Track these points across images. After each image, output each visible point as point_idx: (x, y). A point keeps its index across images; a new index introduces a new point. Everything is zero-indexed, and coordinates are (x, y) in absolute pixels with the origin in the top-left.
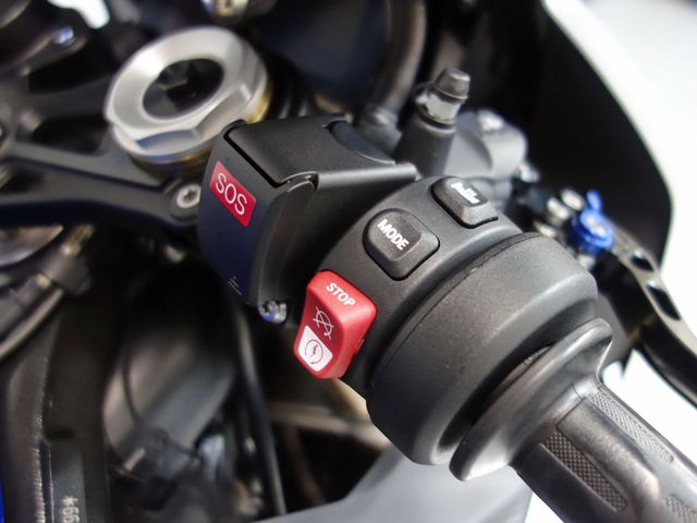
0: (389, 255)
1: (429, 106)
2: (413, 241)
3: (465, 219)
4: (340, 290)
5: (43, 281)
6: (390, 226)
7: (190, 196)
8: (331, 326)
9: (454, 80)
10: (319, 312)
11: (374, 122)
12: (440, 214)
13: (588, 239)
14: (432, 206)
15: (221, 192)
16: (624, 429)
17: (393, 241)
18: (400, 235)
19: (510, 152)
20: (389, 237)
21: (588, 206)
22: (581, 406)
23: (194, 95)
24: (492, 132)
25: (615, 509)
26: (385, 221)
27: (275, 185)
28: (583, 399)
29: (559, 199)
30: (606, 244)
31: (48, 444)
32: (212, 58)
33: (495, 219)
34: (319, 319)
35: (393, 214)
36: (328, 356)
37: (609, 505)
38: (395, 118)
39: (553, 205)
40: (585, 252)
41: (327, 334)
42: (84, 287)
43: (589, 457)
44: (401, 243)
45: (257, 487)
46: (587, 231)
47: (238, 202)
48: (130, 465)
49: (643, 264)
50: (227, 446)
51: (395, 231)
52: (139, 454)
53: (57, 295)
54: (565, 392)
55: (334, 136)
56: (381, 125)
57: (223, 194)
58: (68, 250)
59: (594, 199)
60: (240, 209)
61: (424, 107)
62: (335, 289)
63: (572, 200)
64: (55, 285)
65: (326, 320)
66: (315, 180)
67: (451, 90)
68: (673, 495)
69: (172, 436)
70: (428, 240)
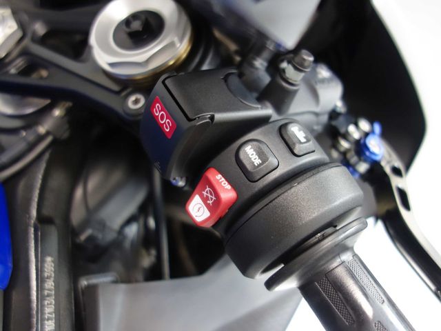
0: (249, 167)
1: (286, 71)
2: (264, 162)
3: (296, 151)
4: (223, 179)
5: (42, 130)
6: (252, 150)
7: (136, 102)
8: (214, 198)
9: (304, 60)
10: (208, 189)
11: (252, 66)
12: (282, 145)
13: (367, 153)
14: (278, 140)
15: (157, 114)
16: (361, 282)
17: (253, 159)
18: (257, 157)
19: (332, 95)
20: (251, 157)
21: (372, 132)
22: (341, 266)
23: (145, 37)
24: (323, 81)
25: (347, 324)
26: (250, 147)
27: (189, 120)
28: (343, 262)
29: (356, 125)
30: (377, 158)
31: (39, 225)
32: (158, 12)
33: (313, 151)
34: (207, 192)
35: (255, 143)
36: (207, 214)
37: (345, 321)
38: (265, 64)
39: (352, 128)
40: (365, 161)
41: (210, 202)
42: (66, 135)
43: (339, 294)
44: (257, 161)
45: (153, 252)
46: (368, 149)
47: (166, 124)
48: (83, 237)
49: (397, 172)
50: (139, 229)
51: (255, 153)
52: (89, 232)
53: (49, 139)
54: (334, 257)
55: (227, 85)
56: (257, 69)
57: (158, 116)
58: (57, 112)
59: (377, 128)
60: (167, 128)
61: (284, 70)
62: (221, 179)
63: (364, 125)
64: (48, 133)
65: (211, 194)
66: (212, 118)
67: (302, 65)
68: (379, 322)
69: (108, 223)
70: (273, 161)
